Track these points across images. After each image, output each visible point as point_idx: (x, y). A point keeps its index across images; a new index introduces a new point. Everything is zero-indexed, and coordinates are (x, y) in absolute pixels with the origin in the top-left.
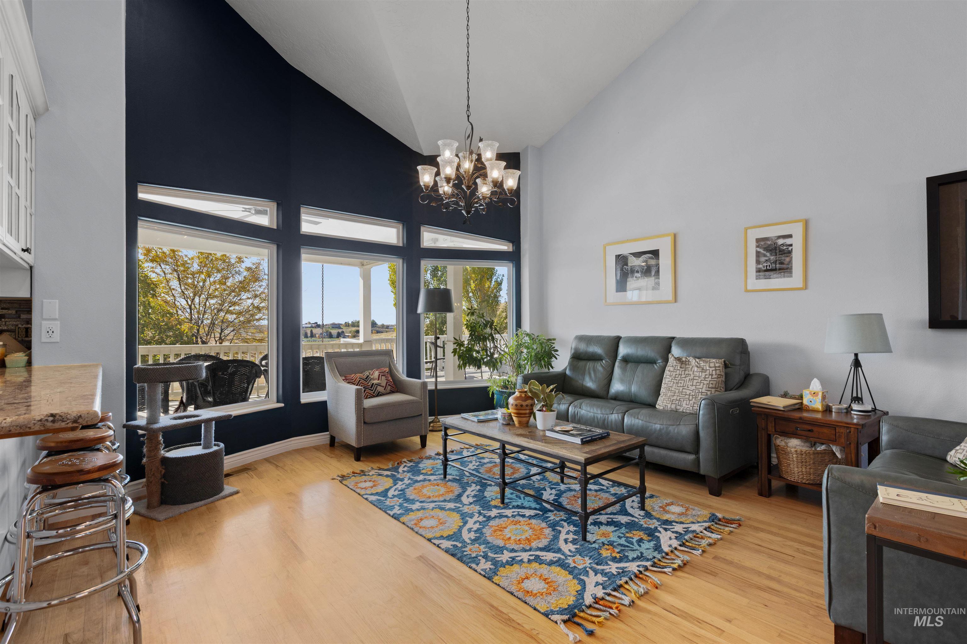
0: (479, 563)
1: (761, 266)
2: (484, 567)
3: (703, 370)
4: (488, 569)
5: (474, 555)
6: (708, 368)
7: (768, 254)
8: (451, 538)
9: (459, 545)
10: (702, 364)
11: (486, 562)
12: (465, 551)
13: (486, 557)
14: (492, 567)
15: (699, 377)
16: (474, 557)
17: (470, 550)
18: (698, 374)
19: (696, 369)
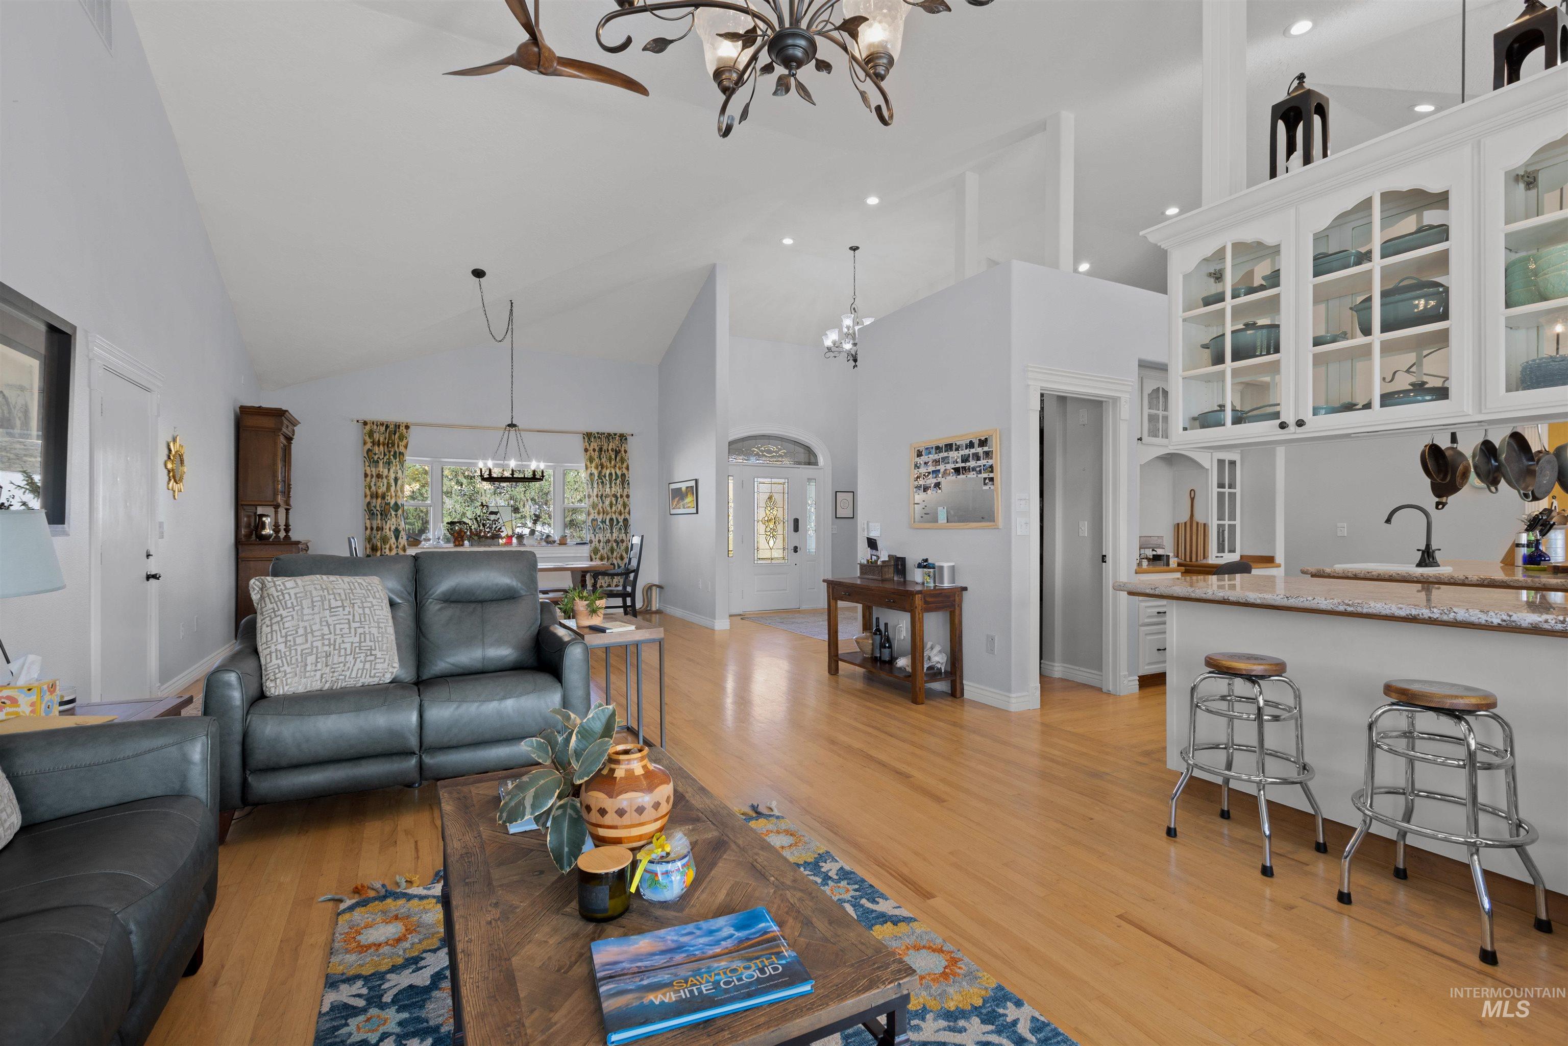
0: (839, 870)
2: (833, 863)
4: (828, 861)
5: (844, 883)
8: (877, 917)
9: (864, 901)
11: (828, 871)
12: (856, 890)
13: (826, 878)
14: (821, 864)
16: (845, 879)
17: (848, 890)
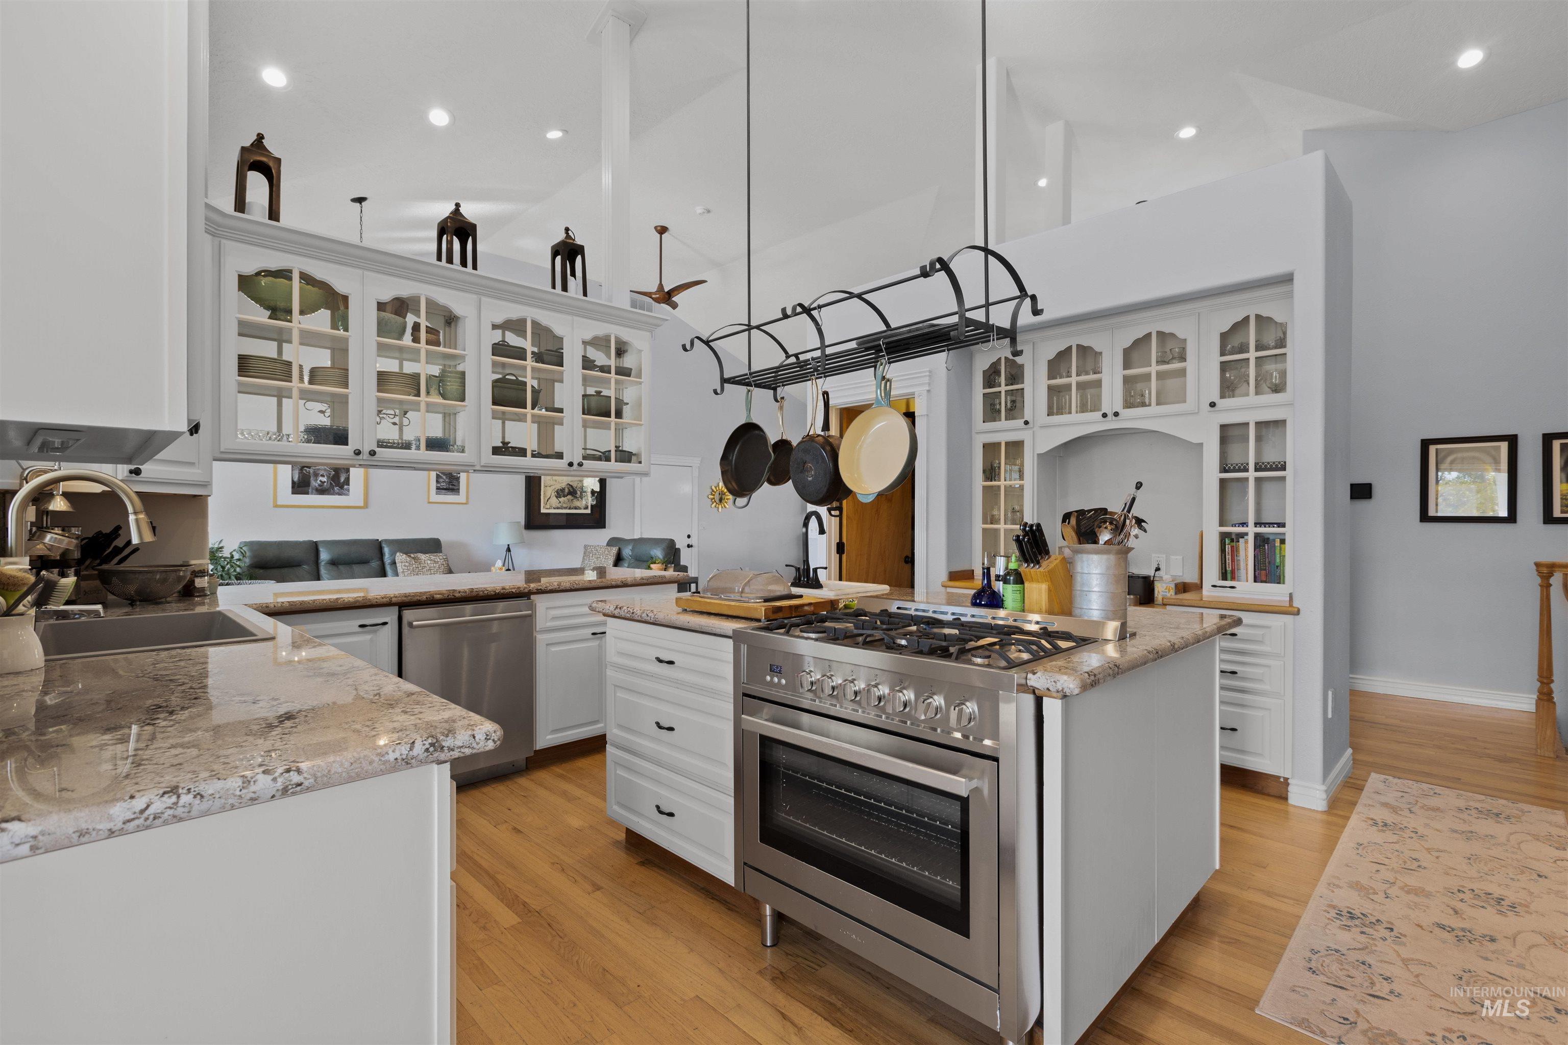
1: (439, 485)
3: (436, 562)
6: (439, 560)
7: (444, 477)
10: (433, 558)
15: (434, 567)
18: (432, 565)
19: (429, 562)
